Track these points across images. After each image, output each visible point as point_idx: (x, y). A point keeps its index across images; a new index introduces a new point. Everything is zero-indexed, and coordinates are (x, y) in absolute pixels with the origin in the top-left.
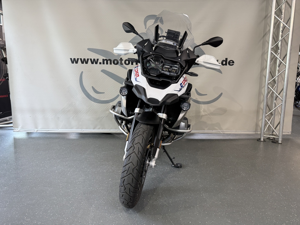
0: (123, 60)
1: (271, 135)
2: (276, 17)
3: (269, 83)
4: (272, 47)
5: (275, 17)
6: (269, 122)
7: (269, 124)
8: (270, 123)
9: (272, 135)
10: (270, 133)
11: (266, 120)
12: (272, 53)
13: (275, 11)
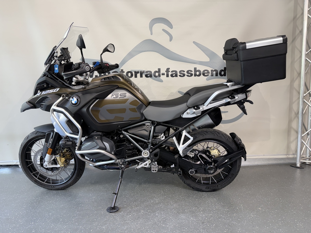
0: (124, 72)
1: (307, 159)
2: (310, 16)
3: (304, 96)
4: (307, 53)
5: (308, 16)
6: (305, 142)
7: (306, 146)
8: (307, 144)
9: (309, 159)
10: (306, 157)
11: (302, 142)
12: (306, 60)
13: (309, 9)
